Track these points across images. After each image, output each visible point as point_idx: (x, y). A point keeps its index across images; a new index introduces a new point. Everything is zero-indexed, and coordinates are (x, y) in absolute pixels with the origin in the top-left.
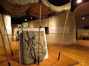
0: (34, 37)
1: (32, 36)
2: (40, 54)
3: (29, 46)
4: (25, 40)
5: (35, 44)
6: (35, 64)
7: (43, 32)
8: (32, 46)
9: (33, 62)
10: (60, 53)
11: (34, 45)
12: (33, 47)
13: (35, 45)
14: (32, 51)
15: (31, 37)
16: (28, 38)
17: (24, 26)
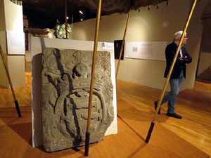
0: (78, 69)
1: (71, 66)
2: (94, 125)
3: (59, 96)
4: (49, 77)
5: (79, 93)
6: (78, 150)
7: (109, 55)
8: (71, 96)
9: (72, 145)
10: (153, 125)
11: (76, 93)
12: (72, 101)
13: (79, 96)
14: (70, 112)
15: (68, 69)
16: (59, 72)
17: (61, 33)
